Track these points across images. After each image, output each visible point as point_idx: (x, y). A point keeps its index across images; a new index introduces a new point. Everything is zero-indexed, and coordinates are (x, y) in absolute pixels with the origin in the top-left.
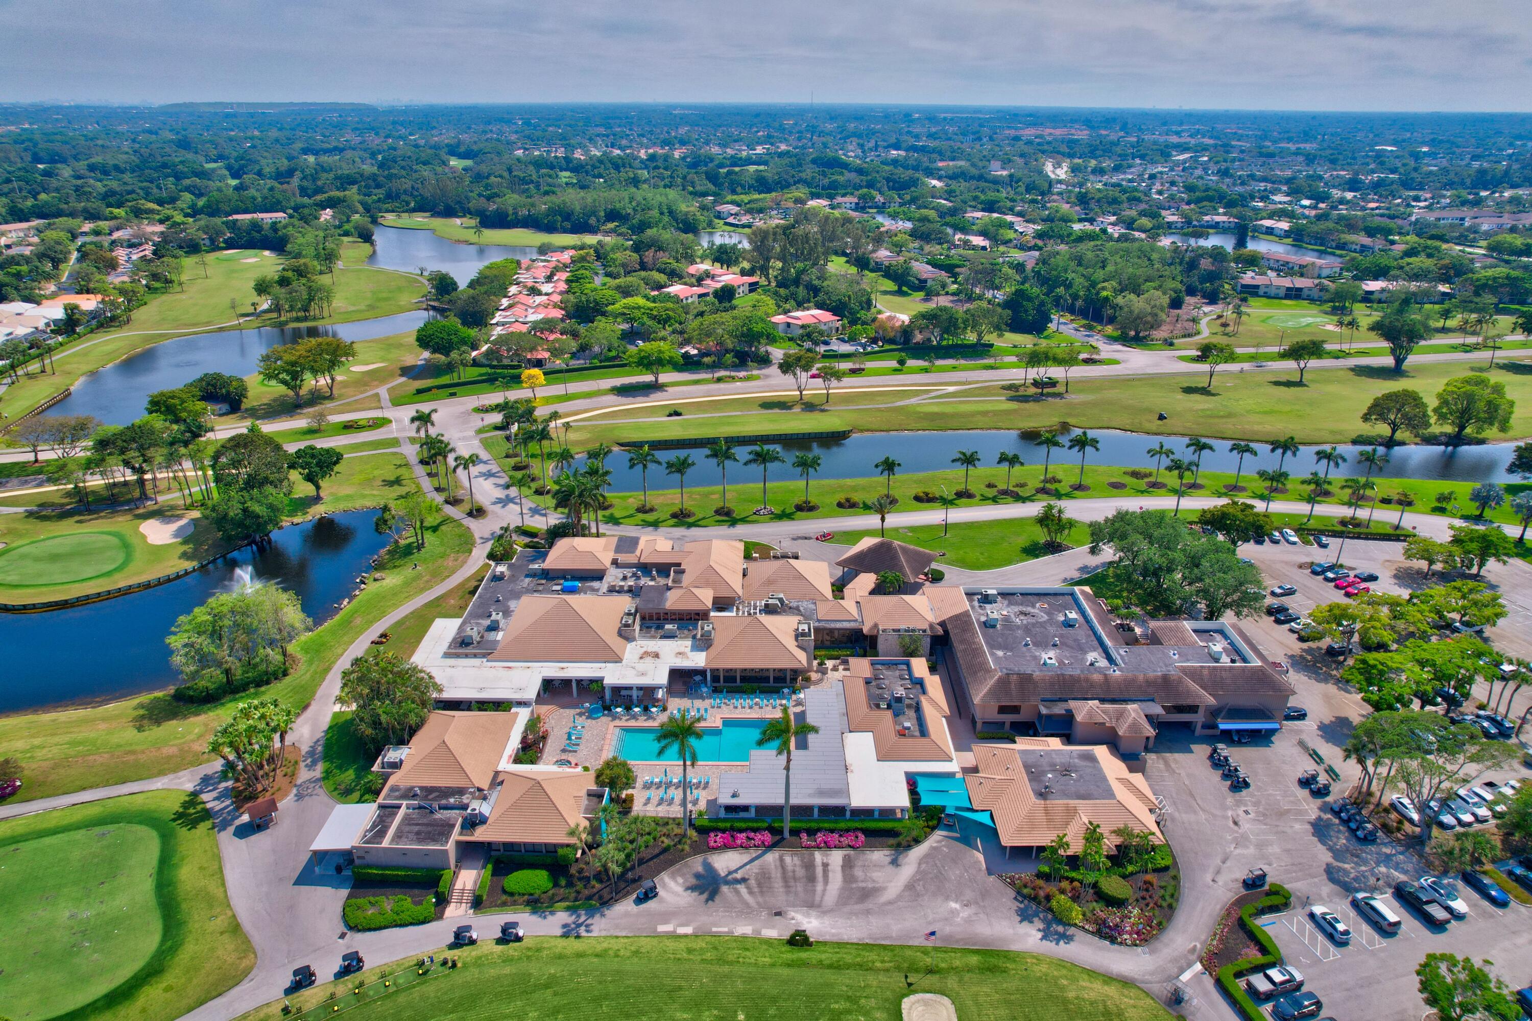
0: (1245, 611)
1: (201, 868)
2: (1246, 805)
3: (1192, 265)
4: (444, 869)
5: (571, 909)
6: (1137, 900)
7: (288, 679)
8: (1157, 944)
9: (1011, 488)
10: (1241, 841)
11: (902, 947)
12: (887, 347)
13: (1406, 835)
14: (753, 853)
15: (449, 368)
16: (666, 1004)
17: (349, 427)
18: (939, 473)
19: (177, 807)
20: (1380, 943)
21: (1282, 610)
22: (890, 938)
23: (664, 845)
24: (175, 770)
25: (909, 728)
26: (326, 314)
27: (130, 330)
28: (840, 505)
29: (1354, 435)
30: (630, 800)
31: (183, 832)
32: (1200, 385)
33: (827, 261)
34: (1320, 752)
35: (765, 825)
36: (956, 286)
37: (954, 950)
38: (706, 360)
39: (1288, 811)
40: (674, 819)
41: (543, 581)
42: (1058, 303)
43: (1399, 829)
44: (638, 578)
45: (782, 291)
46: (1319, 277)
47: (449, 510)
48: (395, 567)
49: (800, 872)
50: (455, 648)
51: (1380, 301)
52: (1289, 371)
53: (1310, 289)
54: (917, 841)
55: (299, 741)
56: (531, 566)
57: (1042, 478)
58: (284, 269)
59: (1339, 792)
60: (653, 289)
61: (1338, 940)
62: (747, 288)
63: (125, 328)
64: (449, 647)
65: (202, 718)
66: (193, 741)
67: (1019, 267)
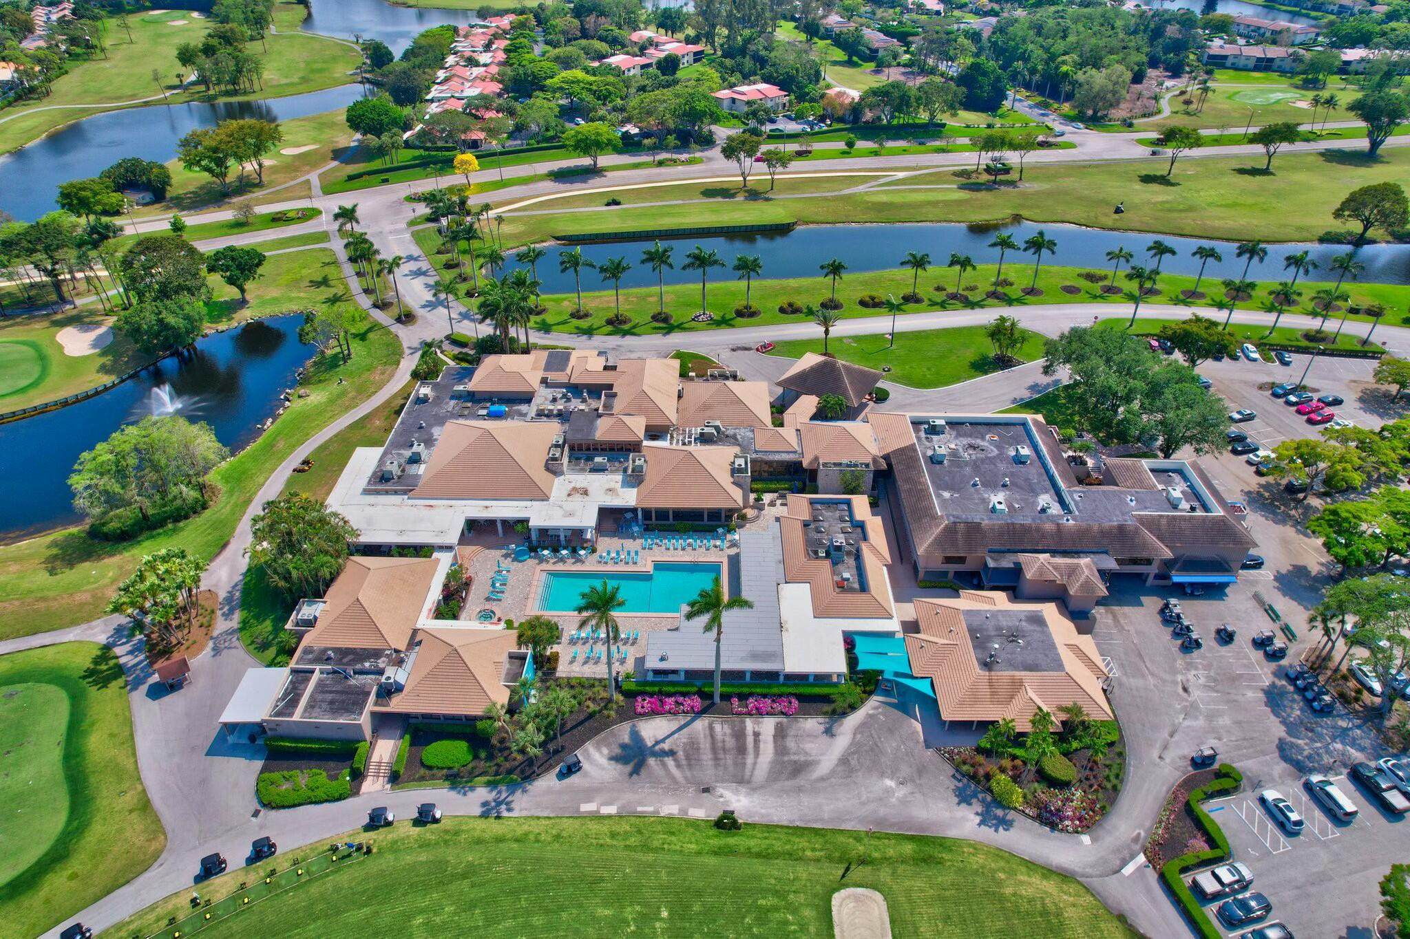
0: (1206, 446)
1: (112, 735)
2: (1196, 669)
3: (1157, 33)
4: (359, 741)
5: (492, 785)
6: (1081, 781)
7: (207, 513)
8: (1100, 832)
9: (961, 292)
10: (1190, 711)
11: (834, 831)
12: (836, 126)
13: (1365, 706)
14: (682, 720)
15: (381, 152)
16: (587, 898)
17: (278, 219)
18: (886, 273)
19: (87, 663)
20: (1334, 832)
21: (1240, 439)
22: (822, 820)
23: (590, 710)
24: (88, 619)
25: (848, 580)
26: (256, 87)
27: (50, 104)
28: (782, 310)
29: (1321, 233)
30: (554, 659)
31: (93, 691)
32: (1159, 173)
33: (775, 26)
34: (1276, 608)
35: (695, 689)
36: (908, 56)
37: (888, 836)
38: (646, 142)
39: (1241, 676)
40: (600, 680)
41: (469, 405)
42: (1014, 78)
43: (1357, 700)
44: (569, 400)
45: (728, 62)
46: (1293, 45)
47: (378, 315)
48: (320, 381)
49: (731, 743)
50: (375, 483)
51: (1357, 73)
52: (1253, 156)
53: (1282, 59)
54: (853, 708)
55: (216, 585)
56: (456, 388)
57: (993, 280)
58: (210, 35)
59: (1295, 658)
60: (593, 59)
61: (1289, 829)
62: (691, 58)
63: (45, 100)
64: (369, 483)
65: (116, 559)
66: (106, 586)
67: (975, 36)
